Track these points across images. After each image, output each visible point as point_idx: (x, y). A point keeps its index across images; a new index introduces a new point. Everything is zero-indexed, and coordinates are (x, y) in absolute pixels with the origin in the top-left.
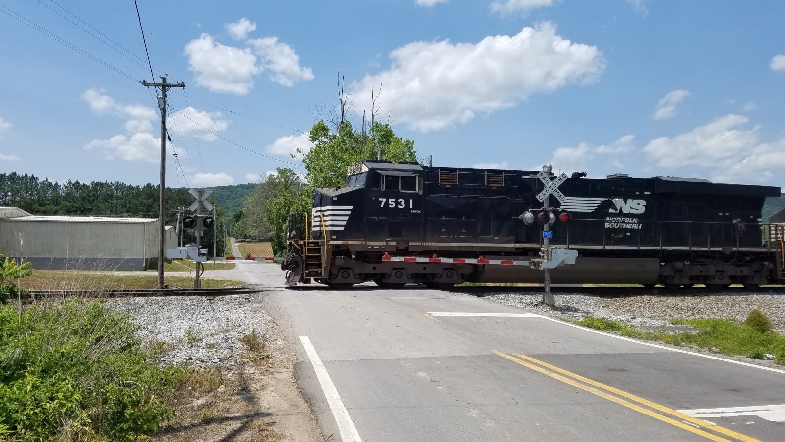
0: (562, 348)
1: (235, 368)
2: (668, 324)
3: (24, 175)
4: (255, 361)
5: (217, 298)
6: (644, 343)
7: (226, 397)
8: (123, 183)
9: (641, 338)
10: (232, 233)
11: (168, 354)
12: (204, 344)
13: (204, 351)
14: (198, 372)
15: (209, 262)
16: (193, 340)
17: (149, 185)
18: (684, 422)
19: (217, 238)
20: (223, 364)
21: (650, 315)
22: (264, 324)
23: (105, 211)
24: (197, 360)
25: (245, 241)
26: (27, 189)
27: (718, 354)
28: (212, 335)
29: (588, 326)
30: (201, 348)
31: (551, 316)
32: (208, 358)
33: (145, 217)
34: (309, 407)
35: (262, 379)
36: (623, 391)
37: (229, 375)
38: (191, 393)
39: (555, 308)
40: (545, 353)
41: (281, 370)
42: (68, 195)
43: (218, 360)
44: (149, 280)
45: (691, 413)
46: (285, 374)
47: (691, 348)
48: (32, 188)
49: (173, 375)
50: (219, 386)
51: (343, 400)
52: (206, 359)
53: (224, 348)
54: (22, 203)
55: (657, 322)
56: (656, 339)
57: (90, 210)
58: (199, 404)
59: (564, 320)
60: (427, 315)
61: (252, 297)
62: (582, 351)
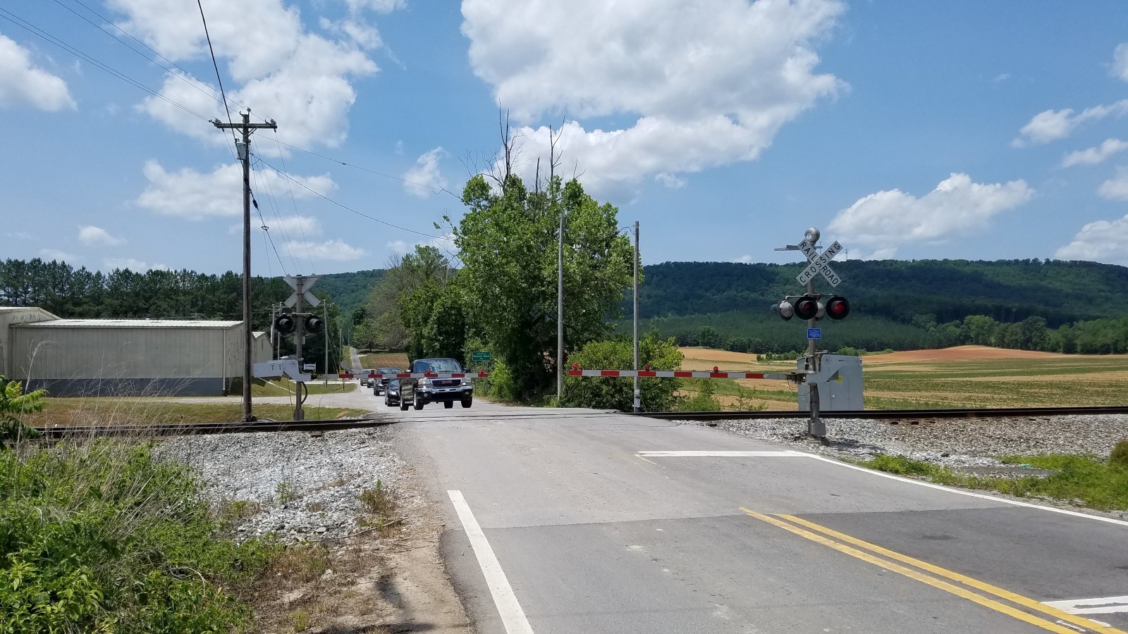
0: (845, 504)
1: (349, 542)
2: (998, 464)
3: (51, 262)
4: (379, 529)
5: (327, 434)
6: (968, 494)
7: (334, 588)
8: (192, 272)
9: (962, 486)
10: (351, 340)
11: (249, 521)
12: (304, 504)
13: (303, 515)
14: (292, 549)
15: (315, 382)
16: (289, 498)
17: (229, 274)
18: (1059, 622)
19: (329, 348)
20: (331, 535)
21: (965, 450)
22: (395, 472)
23: (168, 312)
24: (292, 528)
25: (370, 352)
26: (55, 282)
27: (1085, 509)
28: (318, 490)
29: (881, 469)
30: (300, 509)
31: (822, 455)
32: (308, 526)
33: (226, 319)
34: (463, 604)
35: (391, 559)
36: (953, 571)
37: (339, 554)
38: (280, 583)
39: (826, 442)
40: (821, 512)
41: (420, 543)
42: (115, 291)
43: (324, 529)
44: (230, 409)
45: (1066, 607)
46: (426, 551)
47: (1042, 500)
48: (62, 281)
49: (253, 554)
50: (323, 572)
51: (516, 590)
52: (307, 528)
53: (334, 510)
54: (49, 302)
55: (981, 461)
56: (986, 487)
57: (147, 310)
58: (292, 599)
59: (843, 460)
60: (637, 455)
61: (378, 432)
62: (877, 508)
